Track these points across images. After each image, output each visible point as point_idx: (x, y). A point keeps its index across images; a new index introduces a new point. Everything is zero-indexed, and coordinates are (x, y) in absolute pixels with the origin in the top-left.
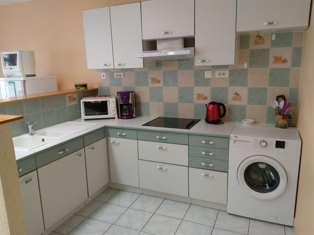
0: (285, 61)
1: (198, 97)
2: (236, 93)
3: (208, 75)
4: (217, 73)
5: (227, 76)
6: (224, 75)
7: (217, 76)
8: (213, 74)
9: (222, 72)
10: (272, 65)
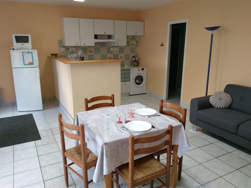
0: (134, 45)
1: (109, 58)
2: (121, 56)
3: (112, 49)
4: (115, 49)
5: (118, 50)
6: (117, 49)
7: (115, 50)
8: (114, 49)
9: (117, 48)
10: (131, 46)
